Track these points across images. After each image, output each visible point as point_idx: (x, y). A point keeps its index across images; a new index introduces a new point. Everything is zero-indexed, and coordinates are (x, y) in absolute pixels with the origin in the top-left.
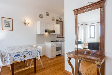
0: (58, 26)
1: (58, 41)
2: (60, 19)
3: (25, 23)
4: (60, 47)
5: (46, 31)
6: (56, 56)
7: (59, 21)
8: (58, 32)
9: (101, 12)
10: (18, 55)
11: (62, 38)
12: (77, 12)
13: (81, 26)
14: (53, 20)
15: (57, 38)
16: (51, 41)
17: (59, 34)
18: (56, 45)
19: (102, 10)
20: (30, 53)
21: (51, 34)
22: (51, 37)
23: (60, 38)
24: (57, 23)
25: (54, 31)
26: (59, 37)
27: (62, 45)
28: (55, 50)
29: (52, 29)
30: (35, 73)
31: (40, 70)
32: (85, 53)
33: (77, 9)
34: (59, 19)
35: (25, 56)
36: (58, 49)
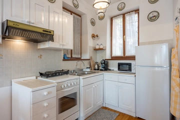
1: (67, 73)
2: (74, 4)
4: (75, 94)
7: (71, 11)
15: (64, 59)
16: (41, 74)
17: (70, 46)
18: (59, 89)
21: (42, 46)
22: (40, 57)
26: (72, 59)
27: (82, 84)
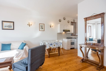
0: (72, 27)
1: (72, 38)
3: (50, 26)
4: (74, 42)
5: (64, 31)
6: (71, 48)
7: (73, 23)
8: (72, 31)
9: (101, 20)
10: (51, 44)
11: (75, 36)
12: (86, 19)
13: (93, 25)
14: (68, 22)
15: (71, 35)
16: (67, 38)
18: (71, 41)
19: (102, 19)
20: (57, 44)
21: (67, 33)
22: (67, 35)
23: (74, 36)
24: (71, 25)
25: (69, 31)
28: (70, 44)
29: (68, 29)
30: (59, 55)
31: (61, 55)
32: (91, 44)
33: (87, 18)
34: (73, 21)
35: (54, 45)
36: (72, 43)
